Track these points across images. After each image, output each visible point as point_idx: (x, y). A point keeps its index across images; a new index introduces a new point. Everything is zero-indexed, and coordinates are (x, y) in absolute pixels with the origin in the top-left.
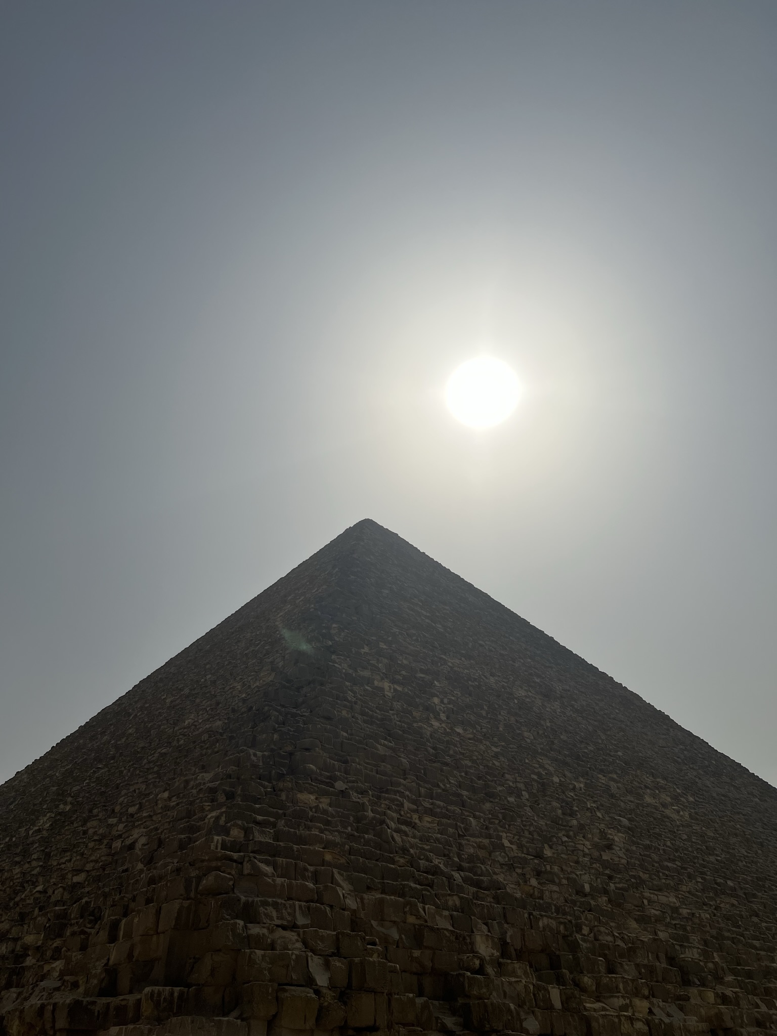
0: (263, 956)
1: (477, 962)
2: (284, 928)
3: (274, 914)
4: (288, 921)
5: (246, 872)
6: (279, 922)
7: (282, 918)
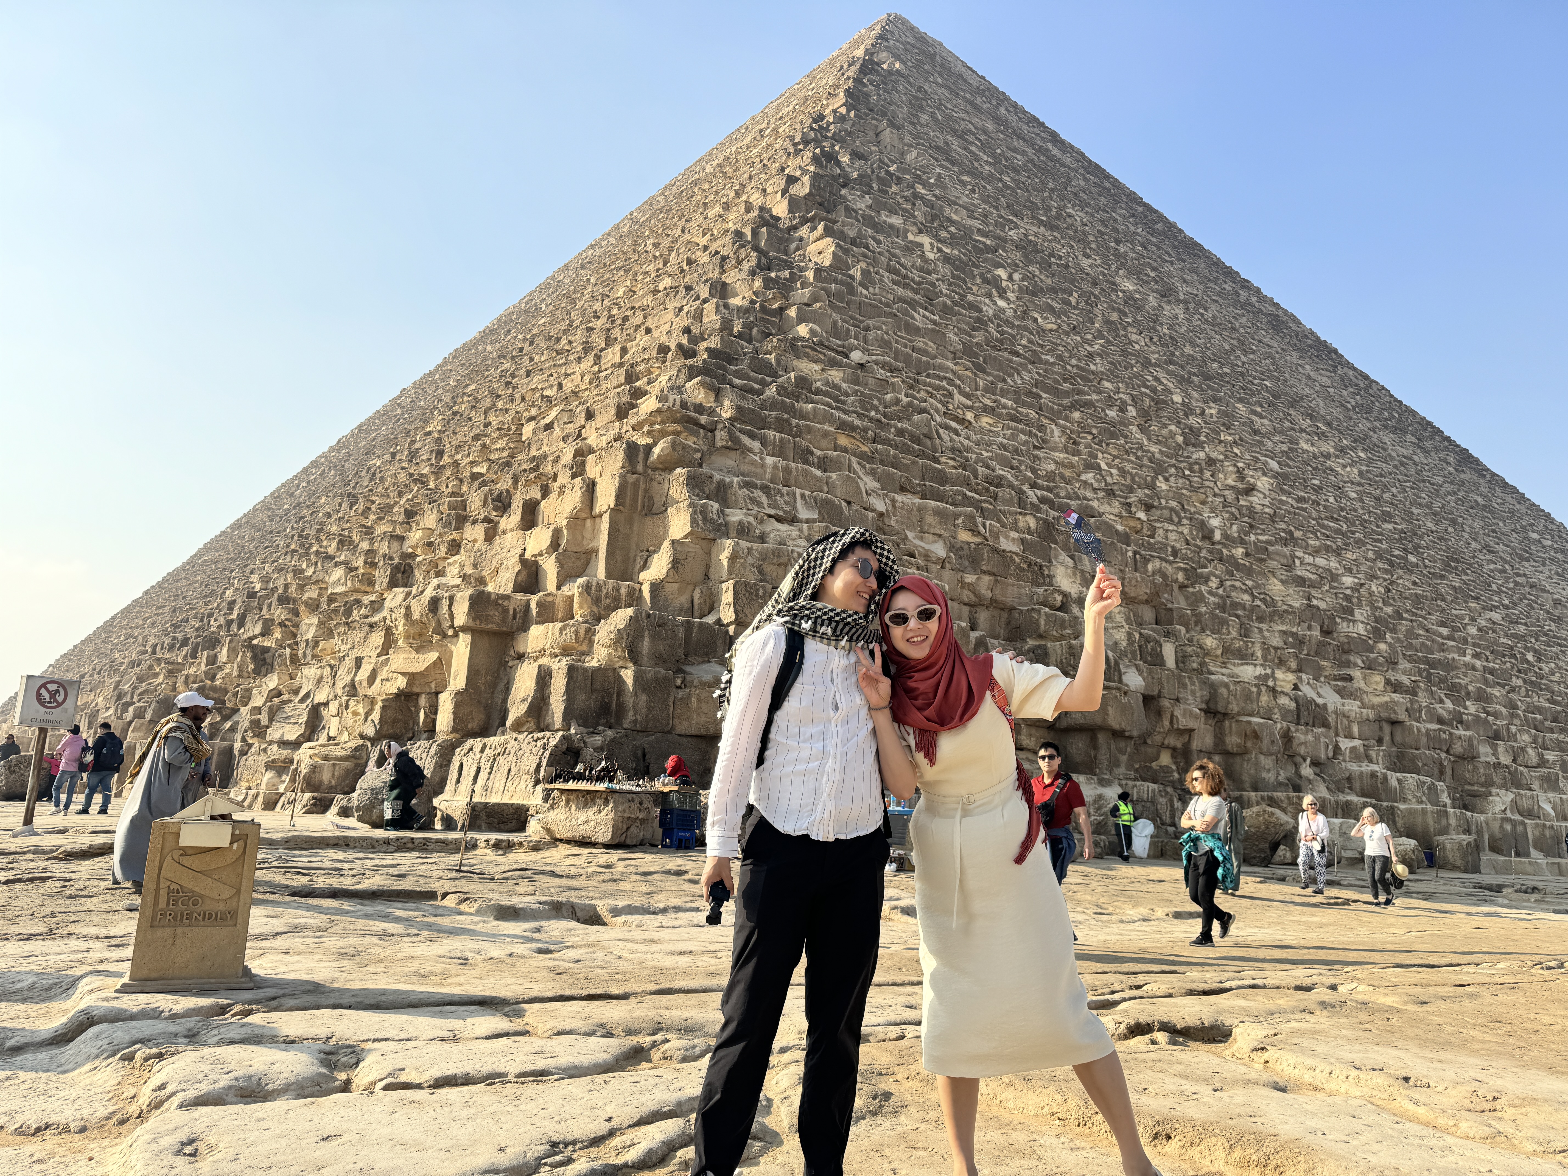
0: (750, 550)
1: (1059, 598)
2: (779, 520)
3: (764, 500)
4: (785, 512)
5: (719, 443)
6: (772, 512)
7: (775, 506)
